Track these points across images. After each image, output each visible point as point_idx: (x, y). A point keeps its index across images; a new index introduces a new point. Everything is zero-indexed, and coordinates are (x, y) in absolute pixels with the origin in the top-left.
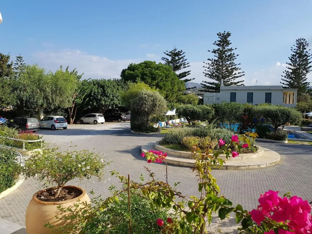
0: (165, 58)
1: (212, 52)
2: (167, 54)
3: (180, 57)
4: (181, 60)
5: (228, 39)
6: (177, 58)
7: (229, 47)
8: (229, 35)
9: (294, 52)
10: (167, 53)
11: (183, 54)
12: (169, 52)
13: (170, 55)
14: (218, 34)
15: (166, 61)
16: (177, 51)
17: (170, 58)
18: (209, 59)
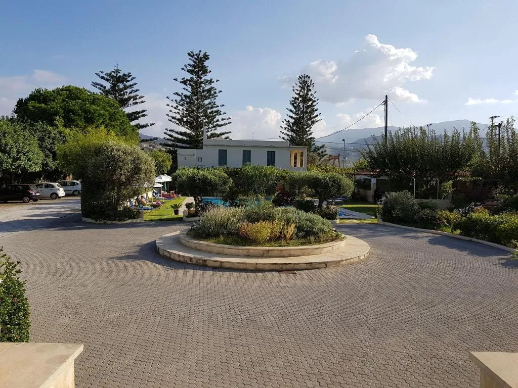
0: (97, 84)
1: (181, 82)
2: (103, 78)
3: (128, 84)
4: (129, 90)
5: (206, 63)
6: (121, 86)
7: (208, 77)
8: (206, 57)
9: (297, 94)
10: (102, 75)
11: (132, 79)
12: (107, 74)
13: (107, 80)
14: (189, 54)
15: (100, 89)
16: (121, 74)
17: (108, 86)
18: (177, 94)
